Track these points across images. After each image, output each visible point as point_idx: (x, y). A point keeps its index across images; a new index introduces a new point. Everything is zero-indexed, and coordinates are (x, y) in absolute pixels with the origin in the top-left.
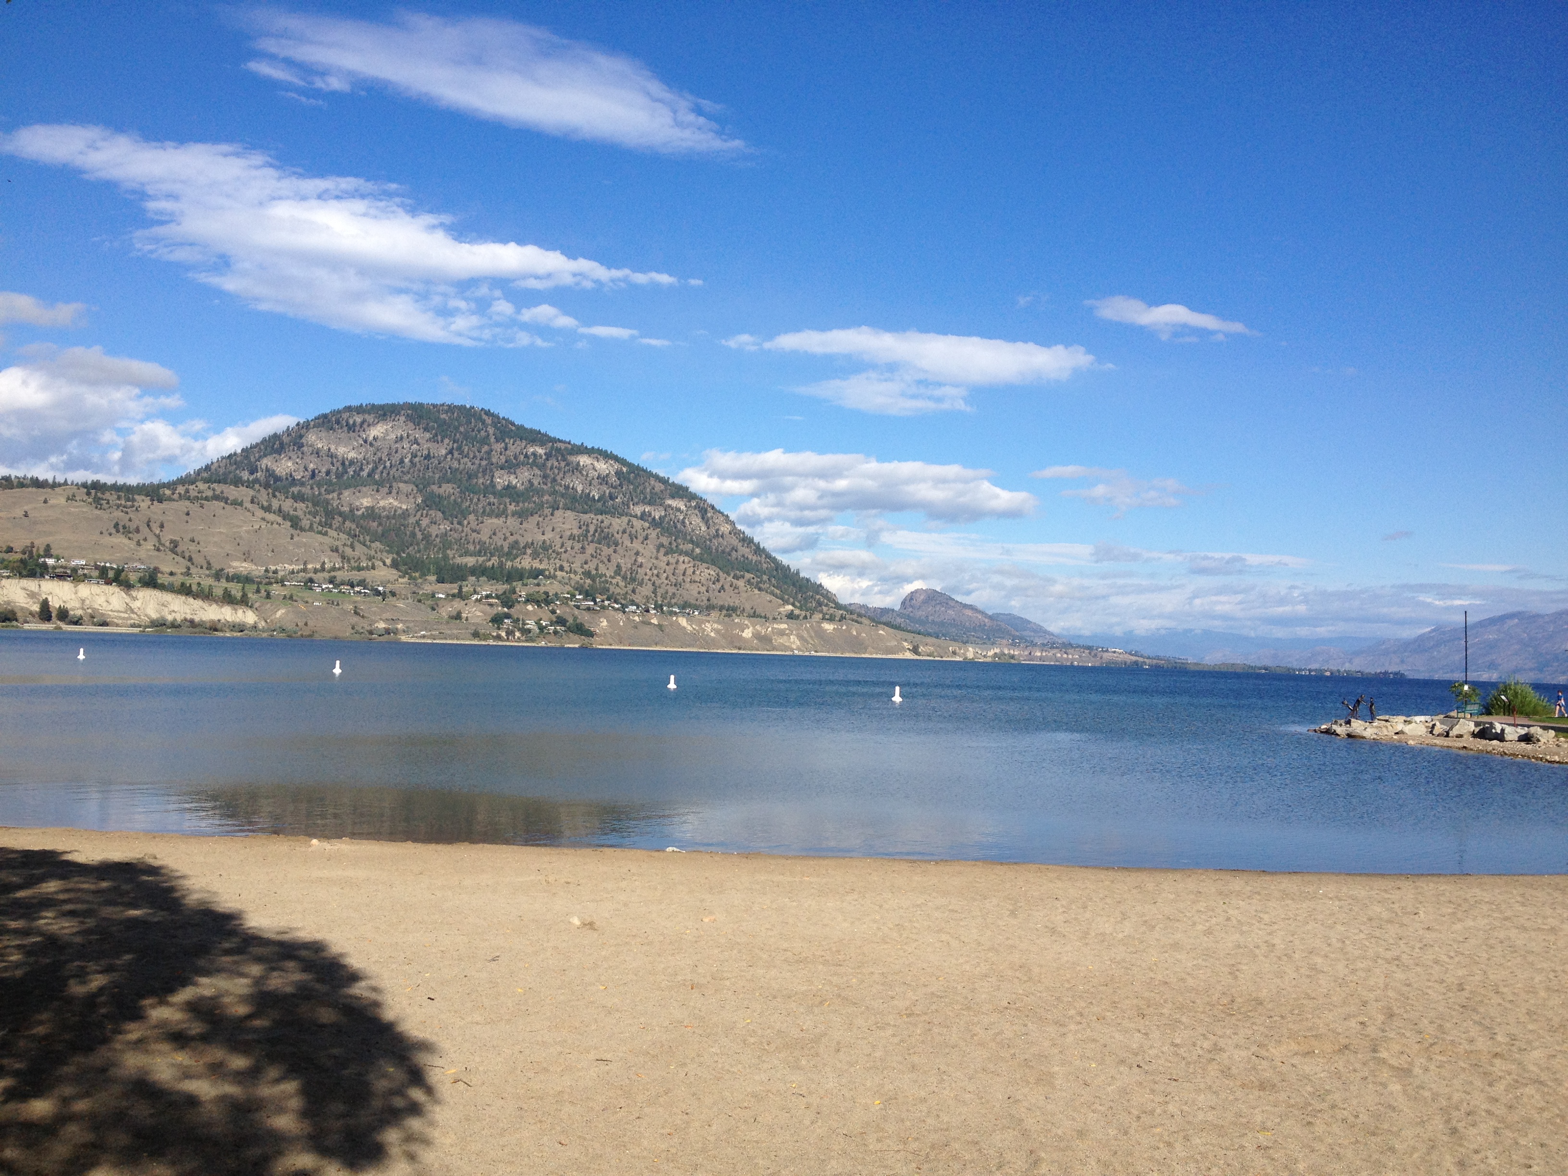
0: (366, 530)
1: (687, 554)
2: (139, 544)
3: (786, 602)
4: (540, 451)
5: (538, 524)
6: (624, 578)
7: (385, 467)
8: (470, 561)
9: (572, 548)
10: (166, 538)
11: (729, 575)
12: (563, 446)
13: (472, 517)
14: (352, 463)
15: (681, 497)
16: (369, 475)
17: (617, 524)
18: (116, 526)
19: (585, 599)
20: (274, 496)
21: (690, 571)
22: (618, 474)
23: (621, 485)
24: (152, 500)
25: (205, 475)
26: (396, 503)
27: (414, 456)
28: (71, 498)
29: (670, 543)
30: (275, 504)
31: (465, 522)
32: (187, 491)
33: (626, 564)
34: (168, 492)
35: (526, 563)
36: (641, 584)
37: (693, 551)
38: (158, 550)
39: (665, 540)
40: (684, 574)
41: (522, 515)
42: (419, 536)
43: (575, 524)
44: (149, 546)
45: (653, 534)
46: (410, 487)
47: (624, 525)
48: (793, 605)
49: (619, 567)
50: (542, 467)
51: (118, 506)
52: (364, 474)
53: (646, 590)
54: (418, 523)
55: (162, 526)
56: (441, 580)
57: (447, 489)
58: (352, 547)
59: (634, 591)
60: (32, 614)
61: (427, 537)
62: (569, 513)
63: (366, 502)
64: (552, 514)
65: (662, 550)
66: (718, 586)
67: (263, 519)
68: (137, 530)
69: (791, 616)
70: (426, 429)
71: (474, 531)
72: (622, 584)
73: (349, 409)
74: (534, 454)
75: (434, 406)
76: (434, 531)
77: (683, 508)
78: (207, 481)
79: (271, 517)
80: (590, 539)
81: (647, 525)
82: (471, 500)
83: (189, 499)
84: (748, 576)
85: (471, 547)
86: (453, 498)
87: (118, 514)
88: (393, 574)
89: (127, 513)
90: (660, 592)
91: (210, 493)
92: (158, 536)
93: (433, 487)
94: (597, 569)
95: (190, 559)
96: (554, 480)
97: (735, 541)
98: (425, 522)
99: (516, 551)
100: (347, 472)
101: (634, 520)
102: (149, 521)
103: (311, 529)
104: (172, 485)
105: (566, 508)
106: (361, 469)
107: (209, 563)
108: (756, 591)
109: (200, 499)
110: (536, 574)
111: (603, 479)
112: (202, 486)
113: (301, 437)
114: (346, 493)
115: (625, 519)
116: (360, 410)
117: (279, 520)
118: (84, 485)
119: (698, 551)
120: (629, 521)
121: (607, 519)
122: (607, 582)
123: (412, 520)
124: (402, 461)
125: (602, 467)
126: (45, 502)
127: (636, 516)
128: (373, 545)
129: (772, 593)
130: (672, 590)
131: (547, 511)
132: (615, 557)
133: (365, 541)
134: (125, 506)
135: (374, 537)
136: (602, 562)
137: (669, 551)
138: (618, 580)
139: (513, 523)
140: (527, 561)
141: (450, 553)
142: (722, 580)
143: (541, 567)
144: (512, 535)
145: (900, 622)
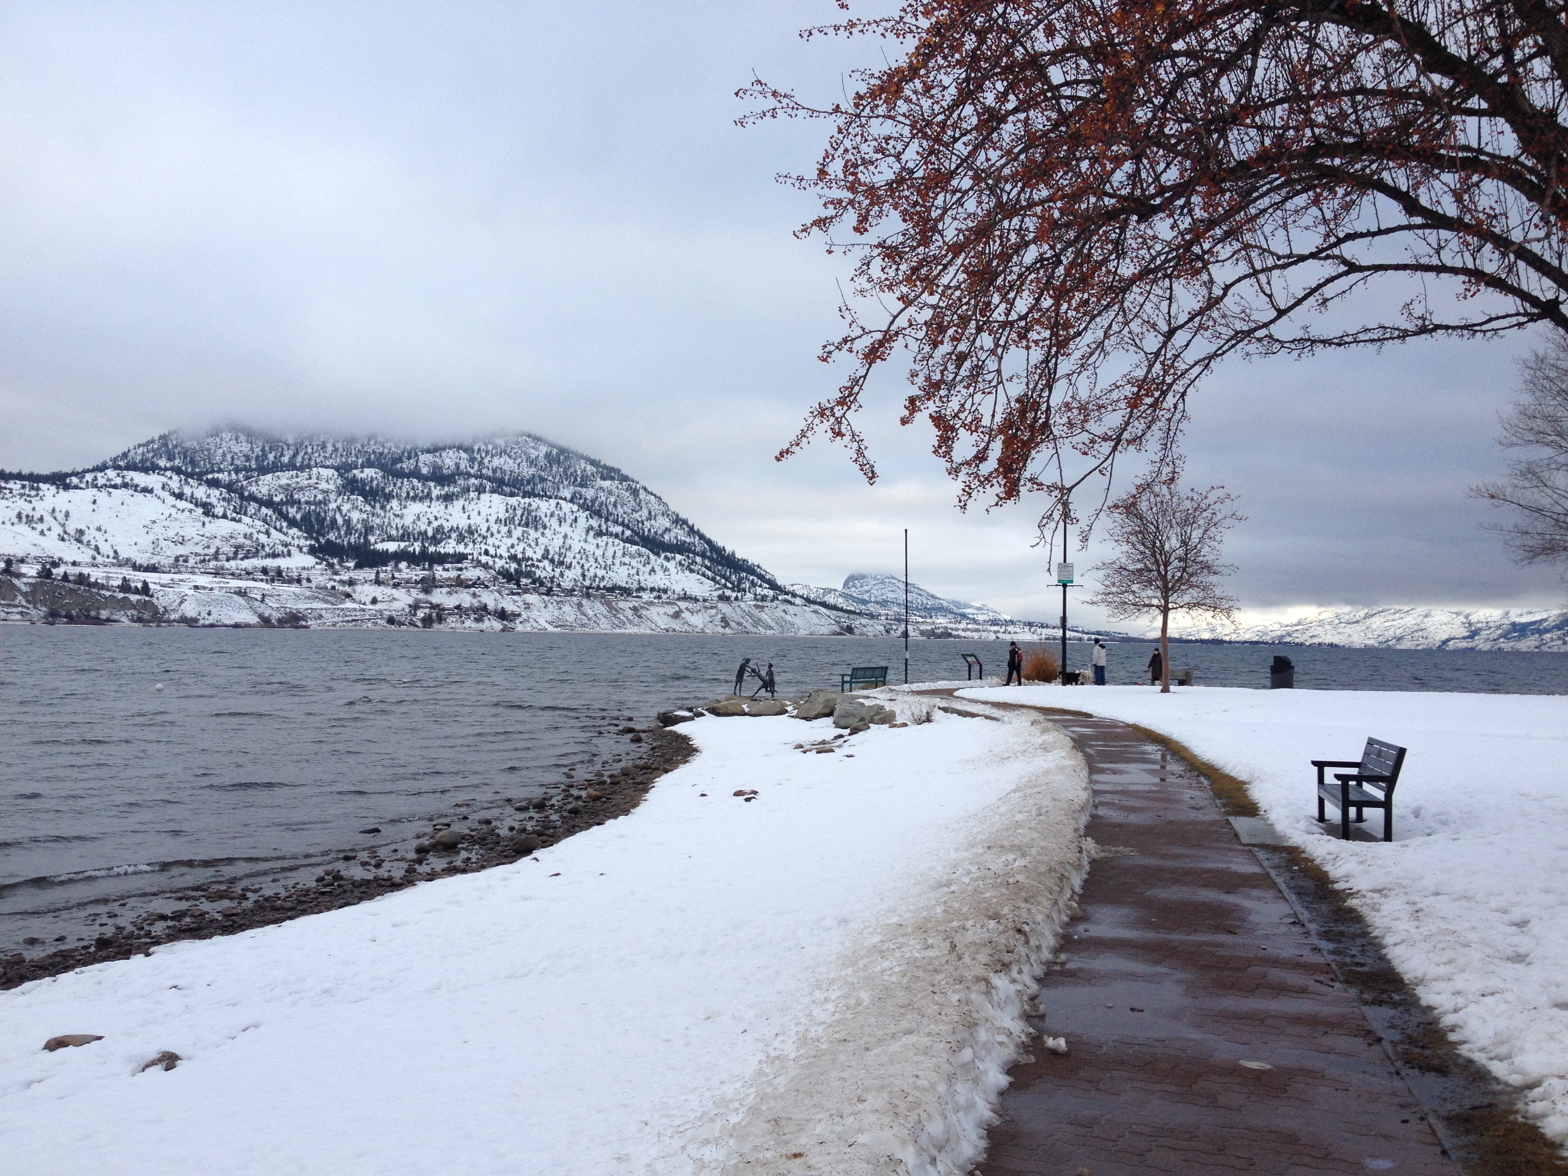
0: (284, 517)
1: (616, 536)
2: (43, 534)
3: (718, 584)
5: (464, 508)
6: (552, 561)
7: (306, 453)
8: (392, 547)
9: (499, 532)
10: (71, 528)
11: (659, 556)
13: (394, 503)
14: (271, 447)
15: (613, 479)
16: (289, 460)
17: (544, 507)
18: (19, 516)
19: (509, 584)
20: (187, 483)
22: (548, 456)
23: (550, 468)
24: (58, 488)
25: (117, 462)
29: (600, 526)
30: (187, 491)
31: (388, 507)
32: (95, 479)
33: (554, 547)
34: (73, 480)
36: (569, 567)
37: (623, 533)
38: (63, 540)
39: (594, 523)
40: (614, 557)
41: (448, 498)
42: (340, 521)
43: (503, 508)
44: (53, 535)
45: (583, 516)
46: (332, 474)
47: (553, 508)
48: (725, 586)
49: (547, 551)
51: (22, 495)
52: (286, 459)
53: (574, 573)
54: (339, 508)
55: (67, 515)
56: (359, 566)
57: (370, 473)
58: (268, 533)
59: (562, 575)
61: (347, 522)
62: (495, 496)
64: (478, 499)
65: (592, 533)
66: (649, 567)
67: (174, 506)
69: (721, 597)
71: (396, 516)
72: (549, 568)
76: (355, 516)
77: (615, 489)
78: (117, 467)
79: (182, 504)
80: (517, 522)
81: (575, 508)
82: (395, 485)
83: (96, 486)
84: (679, 557)
85: (394, 533)
86: (375, 483)
87: (21, 503)
88: (310, 560)
89: (30, 502)
90: (589, 575)
91: (119, 481)
92: (63, 526)
93: (355, 471)
94: (523, 553)
95: (97, 549)
96: (481, 463)
97: (668, 523)
98: (345, 508)
99: (439, 536)
100: (267, 458)
101: (563, 504)
102: (54, 510)
103: (224, 516)
105: (493, 491)
106: (282, 455)
107: (116, 552)
108: (687, 573)
109: (108, 487)
110: (460, 558)
111: (533, 462)
112: (111, 473)
114: (265, 479)
115: (553, 502)
117: (192, 506)
119: (628, 533)
120: (558, 503)
121: (535, 502)
122: (533, 565)
123: (333, 506)
124: (322, 446)
127: (565, 499)
128: (290, 532)
129: (704, 575)
130: (601, 573)
131: (473, 495)
132: (541, 540)
133: (282, 527)
134: (29, 496)
135: (292, 523)
136: (529, 545)
137: (599, 534)
138: (546, 563)
139: (437, 508)
140: (451, 546)
141: (372, 539)
142: (652, 562)
143: (466, 552)
144: (436, 519)
145: (841, 602)
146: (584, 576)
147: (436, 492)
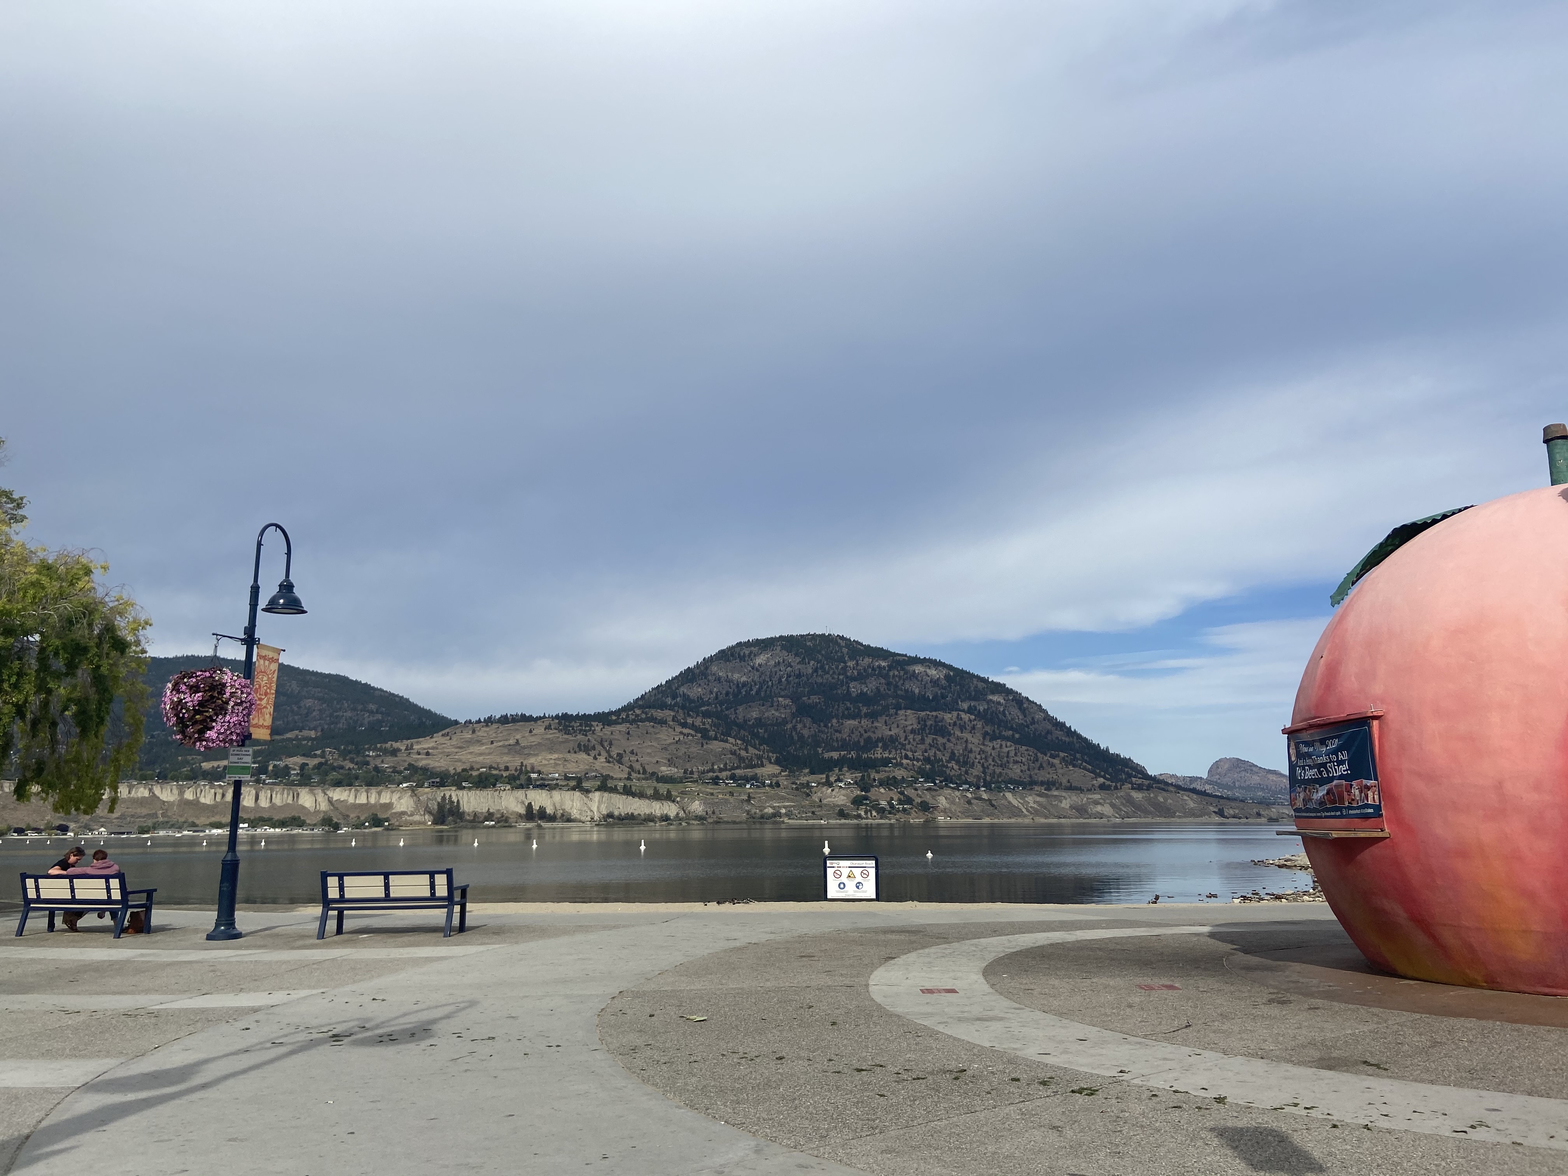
0: (755, 735)
1: (1007, 739)
2: (595, 758)
3: (1098, 775)
4: (883, 664)
5: (886, 722)
6: (958, 762)
7: (767, 687)
8: (835, 755)
9: (914, 740)
10: (614, 752)
11: (1046, 755)
12: (901, 658)
13: (834, 721)
14: (744, 684)
15: (1000, 693)
16: (757, 693)
17: (949, 717)
18: (579, 745)
19: (926, 782)
20: (689, 715)
21: (1012, 754)
22: (947, 677)
23: (950, 686)
24: (603, 725)
25: (640, 703)
26: (777, 714)
27: (789, 676)
28: (548, 727)
29: (994, 731)
30: (690, 721)
31: (830, 725)
32: (628, 716)
33: (959, 750)
34: (614, 718)
35: (879, 753)
36: (972, 766)
37: (1013, 735)
38: (609, 762)
39: (988, 729)
40: (1008, 757)
41: (873, 716)
42: (796, 738)
43: (915, 721)
44: (602, 759)
45: (979, 725)
46: (787, 701)
47: (954, 719)
48: (1104, 777)
49: (953, 753)
50: (886, 677)
51: (581, 730)
52: (753, 692)
53: (976, 771)
54: (794, 728)
55: (611, 744)
56: (812, 772)
57: (815, 699)
58: (747, 750)
59: (967, 772)
60: (520, 816)
61: (801, 737)
62: (909, 711)
63: (755, 715)
64: (896, 714)
65: (988, 737)
66: (1038, 764)
67: (681, 733)
68: (594, 748)
69: (1102, 787)
70: (796, 655)
71: (837, 731)
72: (956, 767)
73: (739, 644)
74: (879, 667)
75: (802, 636)
76: (806, 732)
77: (1002, 701)
78: (640, 707)
79: (686, 731)
80: (927, 731)
81: (973, 717)
82: (833, 707)
83: (628, 722)
84: (1062, 754)
85: (835, 744)
86: (819, 706)
87: (580, 737)
88: (776, 769)
89: (586, 735)
90: (989, 771)
91: (644, 716)
92: (608, 752)
93: (804, 698)
94: (935, 756)
95: (631, 767)
96: (896, 686)
97: (1049, 727)
98: (799, 726)
99: (870, 744)
100: (741, 693)
101: (963, 715)
102: (602, 741)
103: (716, 739)
104: (618, 712)
105: (906, 708)
106: (751, 690)
107: (644, 769)
108: (1071, 768)
109: (636, 721)
110: (886, 762)
111: (935, 683)
112: (638, 712)
113: (707, 668)
114: (740, 709)
115: (955, 714)
116: (748, 644)
117: (692, 732)
118: (557, 717)
119: (1017, 736)
120: (958, 714)
121: (940, 714)
122: (943, 766)
123: (789, 726)
124: (780, 681)
125: (933, 672)
126: (531, 732)
127: (963, 711)
128: (762, 748)
129: (1085, 769)
130: (998, 770)
131: (892, 711)
132: (949, 745)
133: (755, 744)
134: (585, 731)
135: (763, 741)
136: (939, 750)
137: (993, 738)
138: (953, 764)
139: (865, 722)
140: (879, 752)
141: (820, 750)
142: (1040, 760)
143: (891, 756)
144: (866, 732)
145: (1208, 788)
146: (984, 772)
147: (864, 710)
